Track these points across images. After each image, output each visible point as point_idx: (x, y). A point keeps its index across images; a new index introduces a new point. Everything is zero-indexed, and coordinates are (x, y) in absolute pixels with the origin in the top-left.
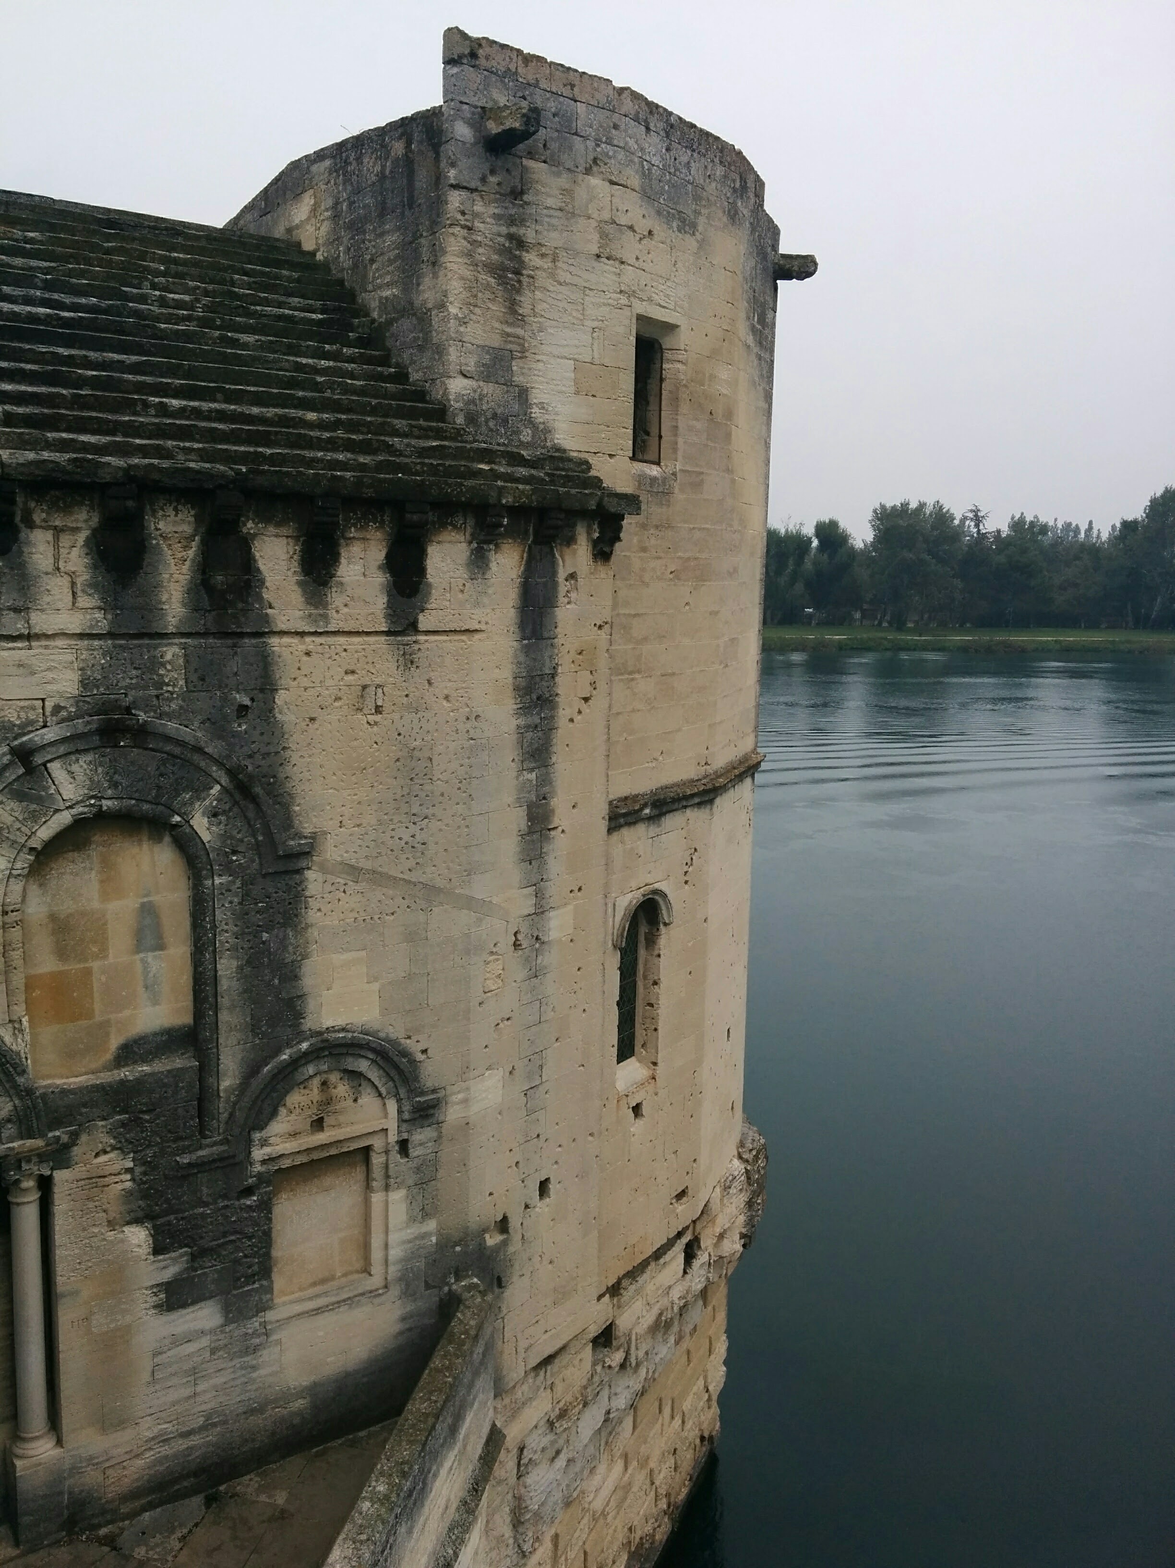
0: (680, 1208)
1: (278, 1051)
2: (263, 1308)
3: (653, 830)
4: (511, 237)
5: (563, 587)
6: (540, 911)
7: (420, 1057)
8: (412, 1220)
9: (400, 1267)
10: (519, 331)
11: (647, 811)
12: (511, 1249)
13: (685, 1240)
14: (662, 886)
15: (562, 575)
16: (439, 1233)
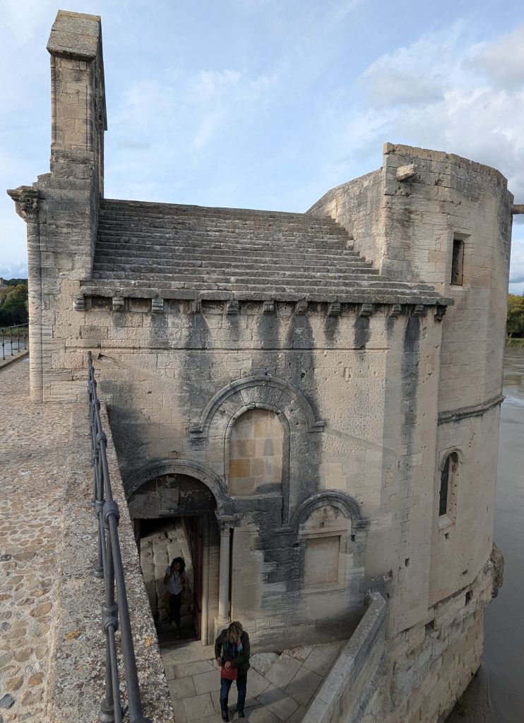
0: (465, 577)
1: (310, 496)
2: (300, 589)
3: (456, 425)
4: (406, 209)
5: (422, 333)
6: (409, 454)
7: (360, 505)
8: (355, 566)
9: (350, 582)
10: (408, 242)
11: (454, 418)
12: (393, 584)
13: (466, 591)
14: (460, 448)
15: (421, 328)
16: (365, 572)
